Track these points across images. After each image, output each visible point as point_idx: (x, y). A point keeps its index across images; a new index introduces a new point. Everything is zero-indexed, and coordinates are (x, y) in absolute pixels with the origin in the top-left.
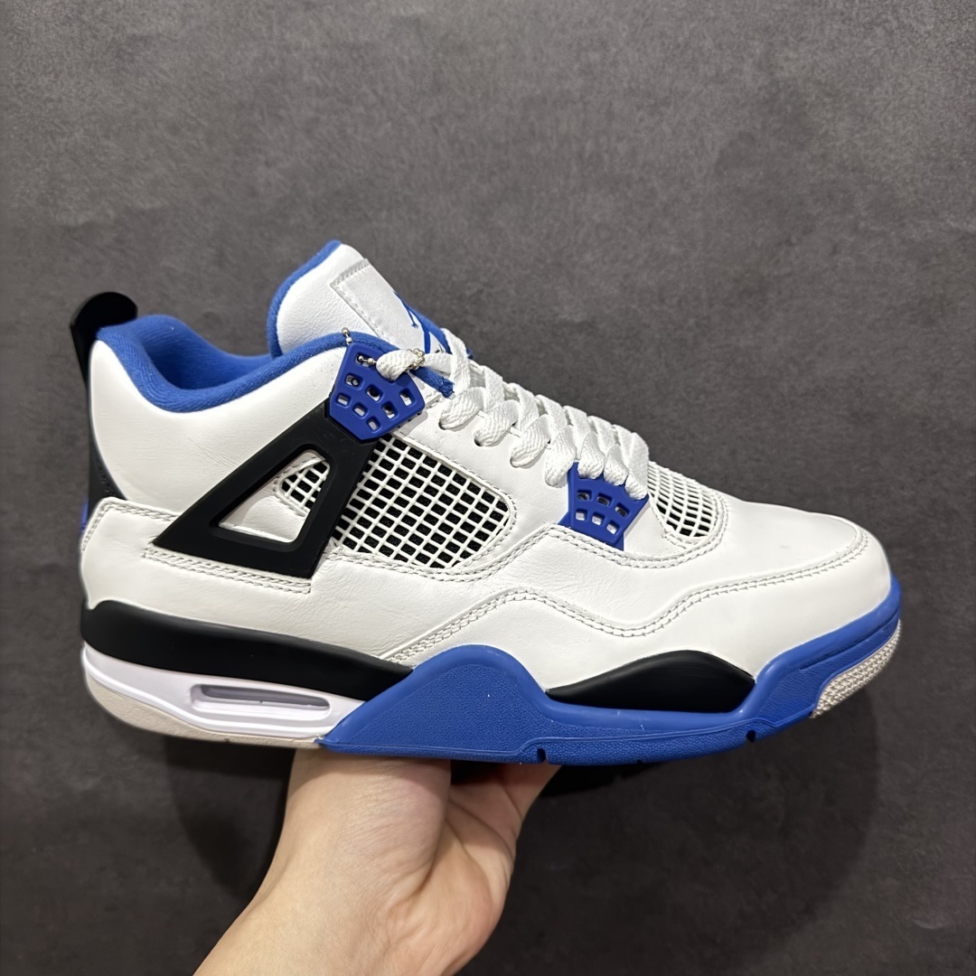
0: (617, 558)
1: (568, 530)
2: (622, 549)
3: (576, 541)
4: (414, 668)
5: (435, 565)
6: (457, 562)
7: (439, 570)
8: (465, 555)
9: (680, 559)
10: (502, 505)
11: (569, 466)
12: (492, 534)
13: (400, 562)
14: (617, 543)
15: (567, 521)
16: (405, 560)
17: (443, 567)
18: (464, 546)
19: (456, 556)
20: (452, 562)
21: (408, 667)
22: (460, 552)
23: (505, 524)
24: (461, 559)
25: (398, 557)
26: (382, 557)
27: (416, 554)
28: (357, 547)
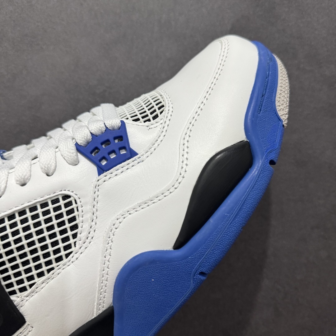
0: (138, 160)
1: (105, 174)
2: (136, 154)
3: (114, 174)
4: (112, 305)
5: (67, 255)
6: (75, 243)
7: (71, 255)
8: (75, 236)
9: (164, 130)
10: (66, 197)
11: (74, 148)
12: (76, 213)
13: (52, 272)
14: (132, 154)
15: (101, 170)
16: (52, 269)
17: (71, 253)
18: (70, 233)
19: (72, 241)
20: (73, 245)
21: (109, 308)
22: (71, 237)
23: (76, 203)
24: (75, 240)
25: (49, 271)
26: (43, 278)
27: (54, 261)
28: (28, 287)
